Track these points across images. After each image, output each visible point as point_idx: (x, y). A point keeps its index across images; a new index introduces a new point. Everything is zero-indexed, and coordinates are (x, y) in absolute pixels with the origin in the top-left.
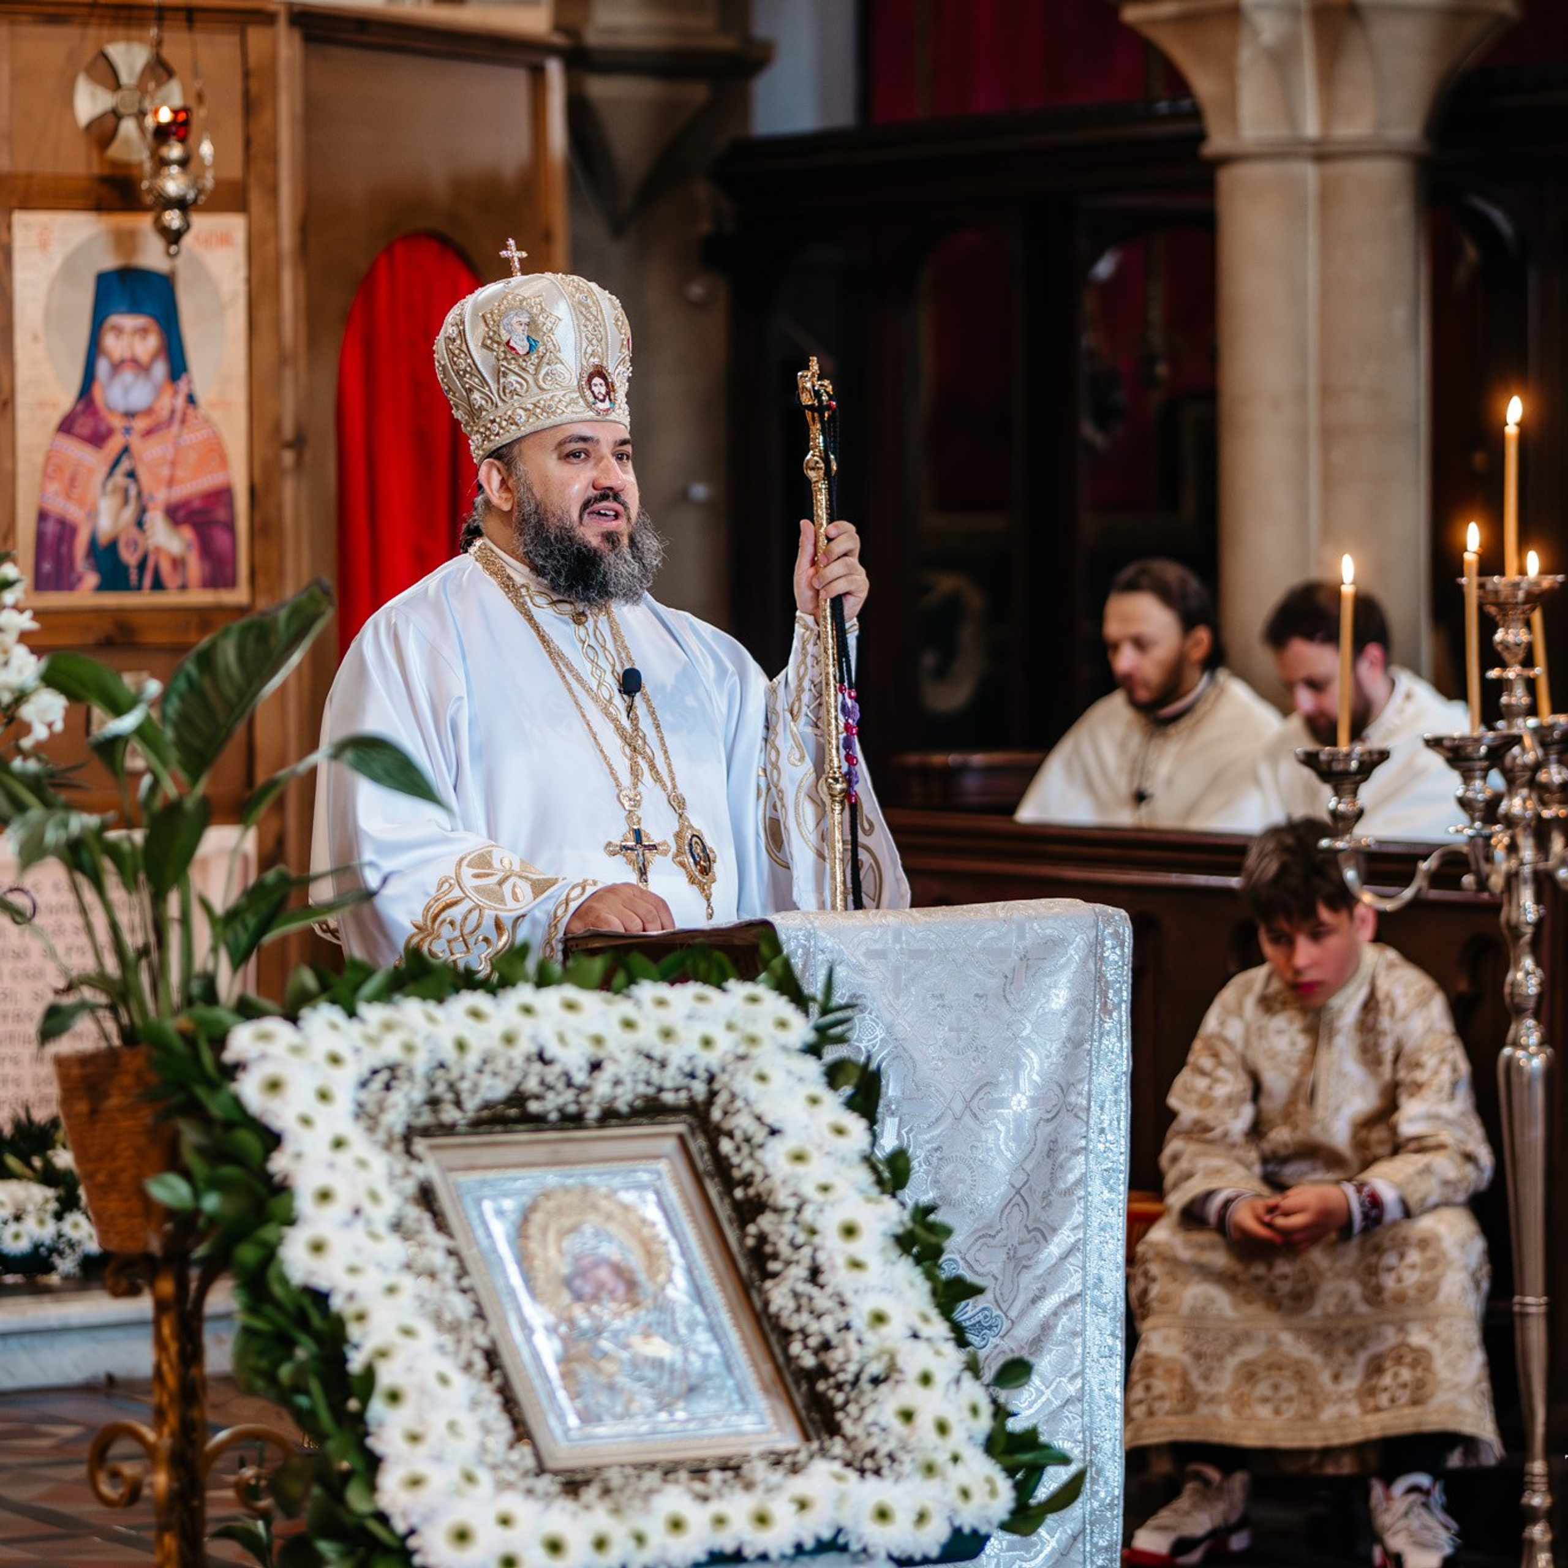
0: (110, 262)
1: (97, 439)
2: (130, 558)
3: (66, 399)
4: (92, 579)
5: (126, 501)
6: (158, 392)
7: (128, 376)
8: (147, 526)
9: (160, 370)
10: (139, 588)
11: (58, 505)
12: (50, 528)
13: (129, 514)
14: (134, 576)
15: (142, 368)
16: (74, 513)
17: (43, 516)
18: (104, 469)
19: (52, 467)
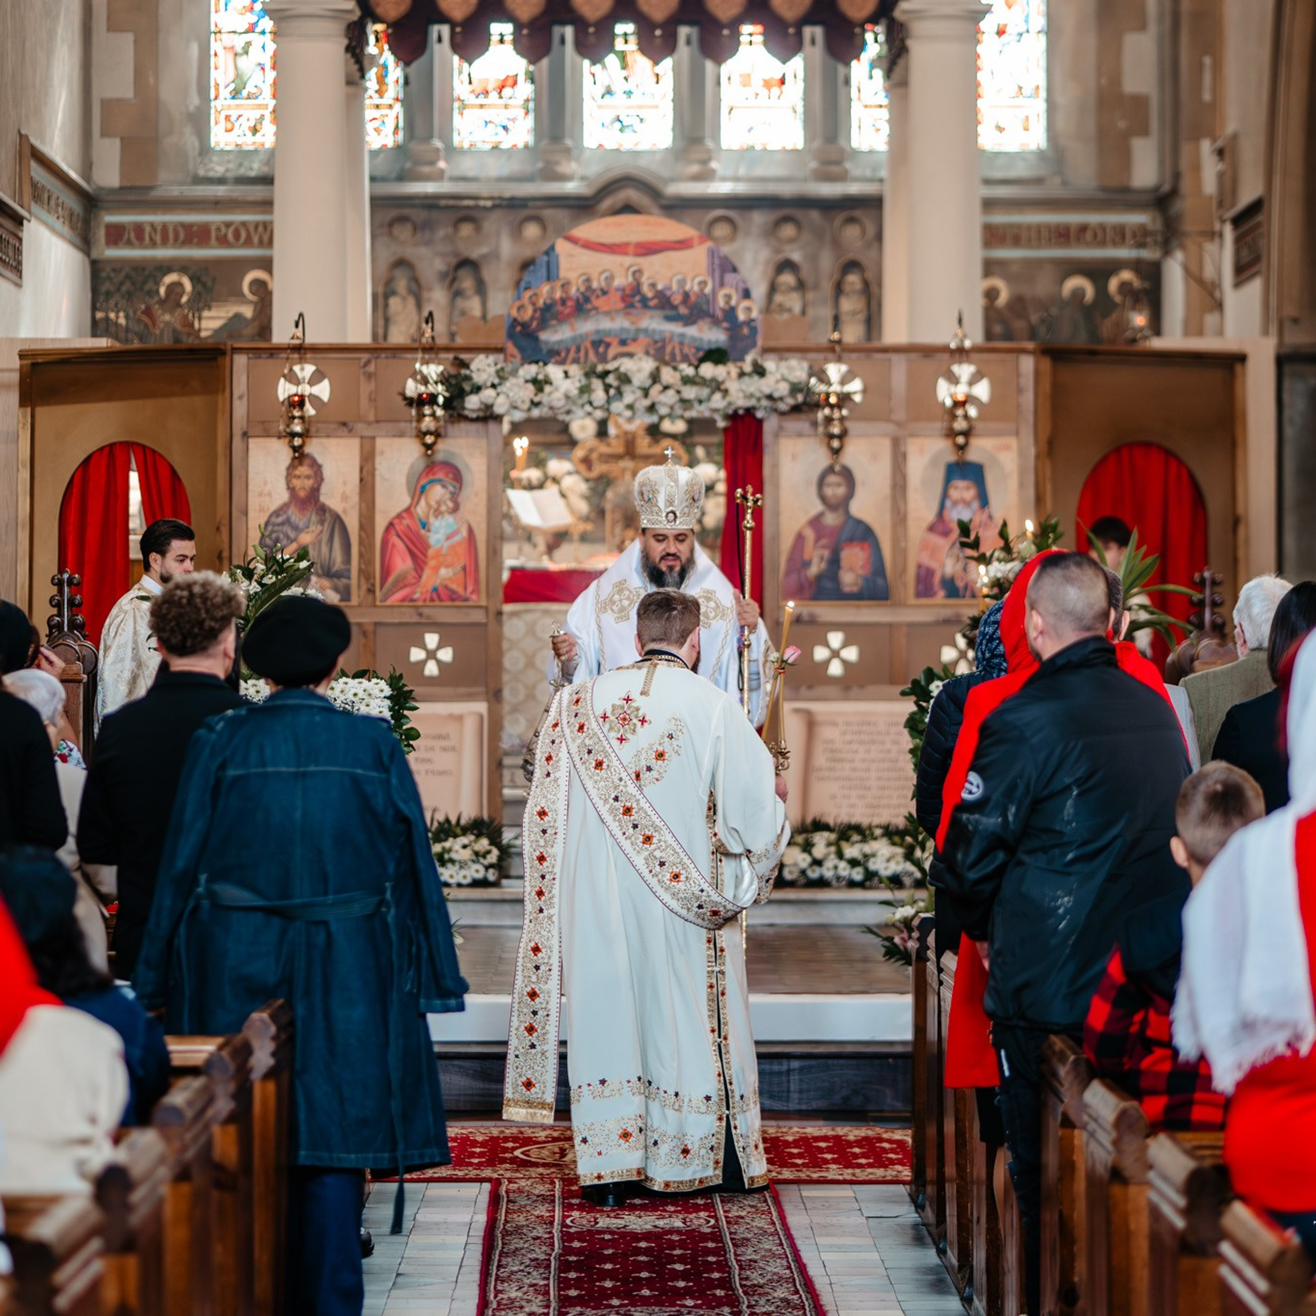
0: (952, 458)
1: (946, 533)
2: (960, 584)
3: (930, 516)
4: (941, 593)
5: (958, 560)
6: (974, 513)
7: (960, 507)
8: (968, 570)
9: (976, 505)
10: (964, 597)
11: (927, 561)
12: (923, 572)
13: (960, 565)
14: (961, 593)
15: (967, 504)
16: (934, 565)
17: (919, 566)
18: (947, 547)
19: (924, 546)
